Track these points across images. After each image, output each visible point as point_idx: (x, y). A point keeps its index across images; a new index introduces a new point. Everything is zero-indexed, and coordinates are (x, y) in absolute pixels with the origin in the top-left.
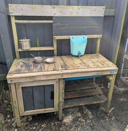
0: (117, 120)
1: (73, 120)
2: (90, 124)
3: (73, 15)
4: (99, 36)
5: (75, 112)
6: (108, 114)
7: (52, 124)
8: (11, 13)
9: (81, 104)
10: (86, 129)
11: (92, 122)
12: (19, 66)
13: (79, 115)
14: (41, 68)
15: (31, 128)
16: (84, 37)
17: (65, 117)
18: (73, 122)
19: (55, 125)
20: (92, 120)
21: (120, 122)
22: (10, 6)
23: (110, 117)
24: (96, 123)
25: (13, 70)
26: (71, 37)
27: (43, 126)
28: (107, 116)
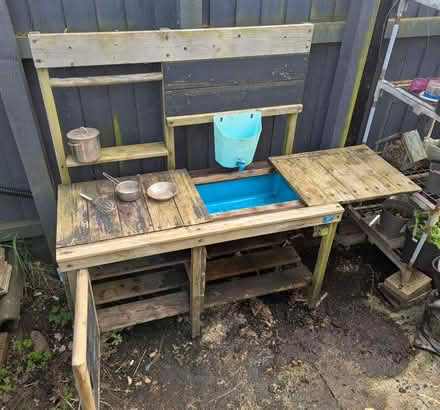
0: (335, 326)
1: (227, 334)
2: (269, 342)
3: (220, 55)
4: (295, 108)
5: (230, 313)
6: (315, 312)
7: (175, 348)
8: (39, 61)
9: (247, 296)
10: (260, 354)
11: (274, 336)
12: (80, 216)
13: (242, 319)
14: (141, 220)
15: (124, 364)
16: (252, 116)
17: (205, 327)
18: (226, 340)
19: (182, 350)
20: (274, 332)
21: (342, 333)
22: (35, 41)
23: (318, 321)
24: (284, 337)
25: (68, 233)
26: (216, 117)
27: (152, 355)
28: (312, 317)
